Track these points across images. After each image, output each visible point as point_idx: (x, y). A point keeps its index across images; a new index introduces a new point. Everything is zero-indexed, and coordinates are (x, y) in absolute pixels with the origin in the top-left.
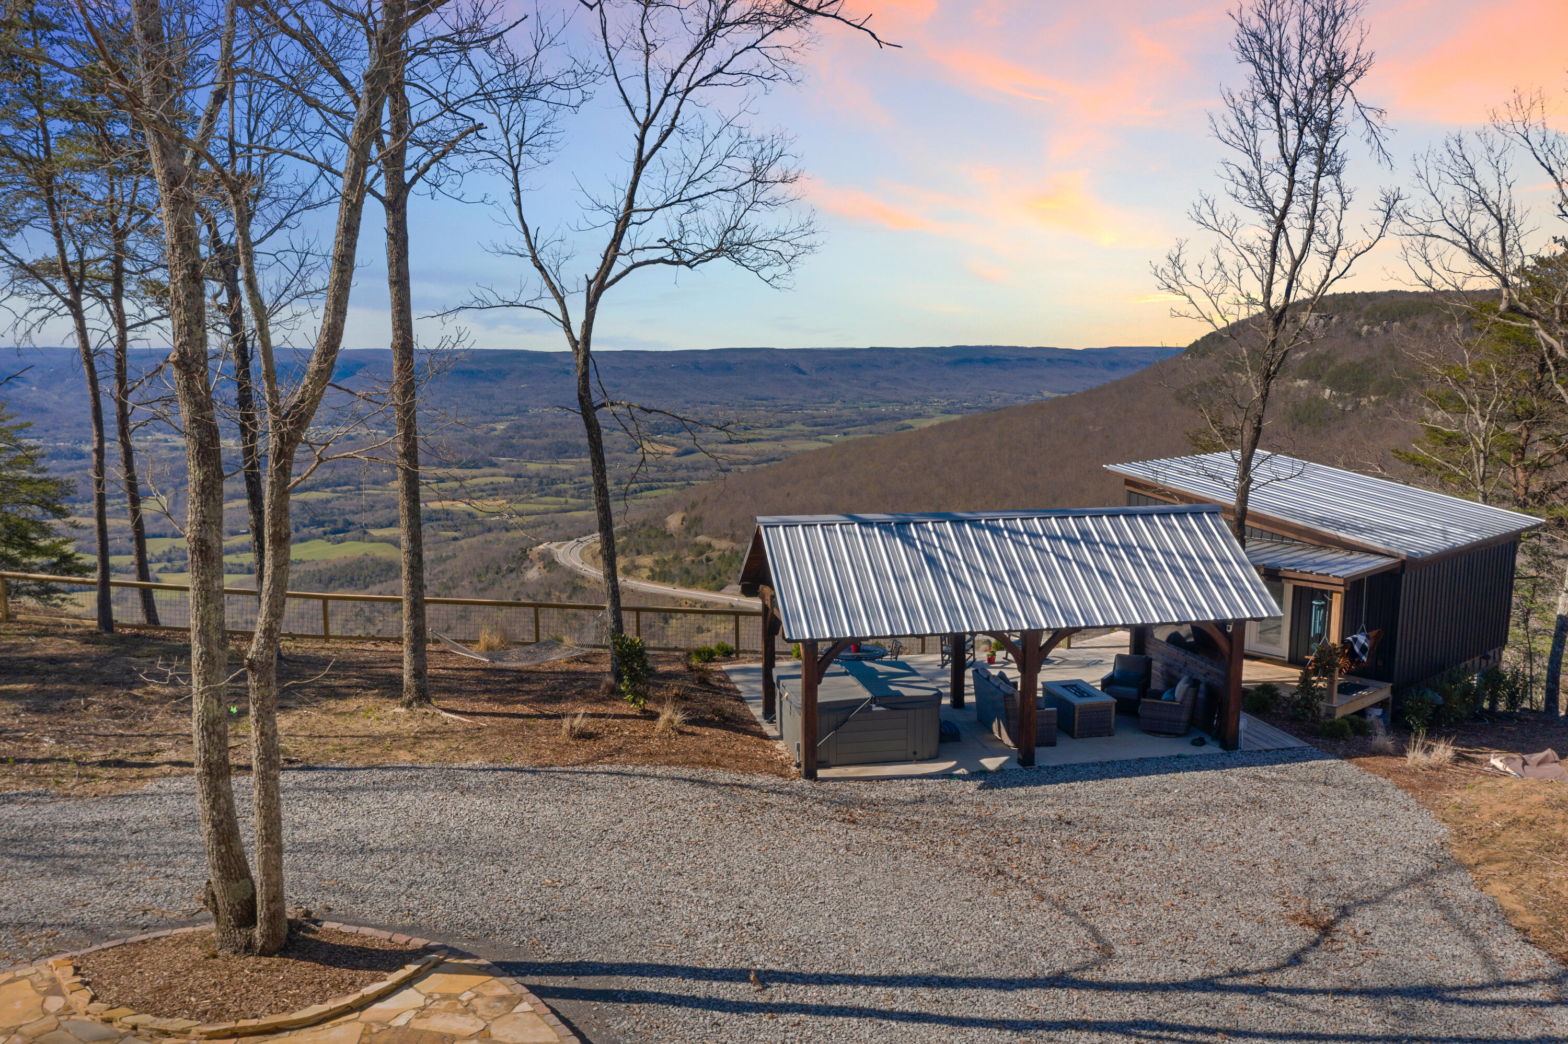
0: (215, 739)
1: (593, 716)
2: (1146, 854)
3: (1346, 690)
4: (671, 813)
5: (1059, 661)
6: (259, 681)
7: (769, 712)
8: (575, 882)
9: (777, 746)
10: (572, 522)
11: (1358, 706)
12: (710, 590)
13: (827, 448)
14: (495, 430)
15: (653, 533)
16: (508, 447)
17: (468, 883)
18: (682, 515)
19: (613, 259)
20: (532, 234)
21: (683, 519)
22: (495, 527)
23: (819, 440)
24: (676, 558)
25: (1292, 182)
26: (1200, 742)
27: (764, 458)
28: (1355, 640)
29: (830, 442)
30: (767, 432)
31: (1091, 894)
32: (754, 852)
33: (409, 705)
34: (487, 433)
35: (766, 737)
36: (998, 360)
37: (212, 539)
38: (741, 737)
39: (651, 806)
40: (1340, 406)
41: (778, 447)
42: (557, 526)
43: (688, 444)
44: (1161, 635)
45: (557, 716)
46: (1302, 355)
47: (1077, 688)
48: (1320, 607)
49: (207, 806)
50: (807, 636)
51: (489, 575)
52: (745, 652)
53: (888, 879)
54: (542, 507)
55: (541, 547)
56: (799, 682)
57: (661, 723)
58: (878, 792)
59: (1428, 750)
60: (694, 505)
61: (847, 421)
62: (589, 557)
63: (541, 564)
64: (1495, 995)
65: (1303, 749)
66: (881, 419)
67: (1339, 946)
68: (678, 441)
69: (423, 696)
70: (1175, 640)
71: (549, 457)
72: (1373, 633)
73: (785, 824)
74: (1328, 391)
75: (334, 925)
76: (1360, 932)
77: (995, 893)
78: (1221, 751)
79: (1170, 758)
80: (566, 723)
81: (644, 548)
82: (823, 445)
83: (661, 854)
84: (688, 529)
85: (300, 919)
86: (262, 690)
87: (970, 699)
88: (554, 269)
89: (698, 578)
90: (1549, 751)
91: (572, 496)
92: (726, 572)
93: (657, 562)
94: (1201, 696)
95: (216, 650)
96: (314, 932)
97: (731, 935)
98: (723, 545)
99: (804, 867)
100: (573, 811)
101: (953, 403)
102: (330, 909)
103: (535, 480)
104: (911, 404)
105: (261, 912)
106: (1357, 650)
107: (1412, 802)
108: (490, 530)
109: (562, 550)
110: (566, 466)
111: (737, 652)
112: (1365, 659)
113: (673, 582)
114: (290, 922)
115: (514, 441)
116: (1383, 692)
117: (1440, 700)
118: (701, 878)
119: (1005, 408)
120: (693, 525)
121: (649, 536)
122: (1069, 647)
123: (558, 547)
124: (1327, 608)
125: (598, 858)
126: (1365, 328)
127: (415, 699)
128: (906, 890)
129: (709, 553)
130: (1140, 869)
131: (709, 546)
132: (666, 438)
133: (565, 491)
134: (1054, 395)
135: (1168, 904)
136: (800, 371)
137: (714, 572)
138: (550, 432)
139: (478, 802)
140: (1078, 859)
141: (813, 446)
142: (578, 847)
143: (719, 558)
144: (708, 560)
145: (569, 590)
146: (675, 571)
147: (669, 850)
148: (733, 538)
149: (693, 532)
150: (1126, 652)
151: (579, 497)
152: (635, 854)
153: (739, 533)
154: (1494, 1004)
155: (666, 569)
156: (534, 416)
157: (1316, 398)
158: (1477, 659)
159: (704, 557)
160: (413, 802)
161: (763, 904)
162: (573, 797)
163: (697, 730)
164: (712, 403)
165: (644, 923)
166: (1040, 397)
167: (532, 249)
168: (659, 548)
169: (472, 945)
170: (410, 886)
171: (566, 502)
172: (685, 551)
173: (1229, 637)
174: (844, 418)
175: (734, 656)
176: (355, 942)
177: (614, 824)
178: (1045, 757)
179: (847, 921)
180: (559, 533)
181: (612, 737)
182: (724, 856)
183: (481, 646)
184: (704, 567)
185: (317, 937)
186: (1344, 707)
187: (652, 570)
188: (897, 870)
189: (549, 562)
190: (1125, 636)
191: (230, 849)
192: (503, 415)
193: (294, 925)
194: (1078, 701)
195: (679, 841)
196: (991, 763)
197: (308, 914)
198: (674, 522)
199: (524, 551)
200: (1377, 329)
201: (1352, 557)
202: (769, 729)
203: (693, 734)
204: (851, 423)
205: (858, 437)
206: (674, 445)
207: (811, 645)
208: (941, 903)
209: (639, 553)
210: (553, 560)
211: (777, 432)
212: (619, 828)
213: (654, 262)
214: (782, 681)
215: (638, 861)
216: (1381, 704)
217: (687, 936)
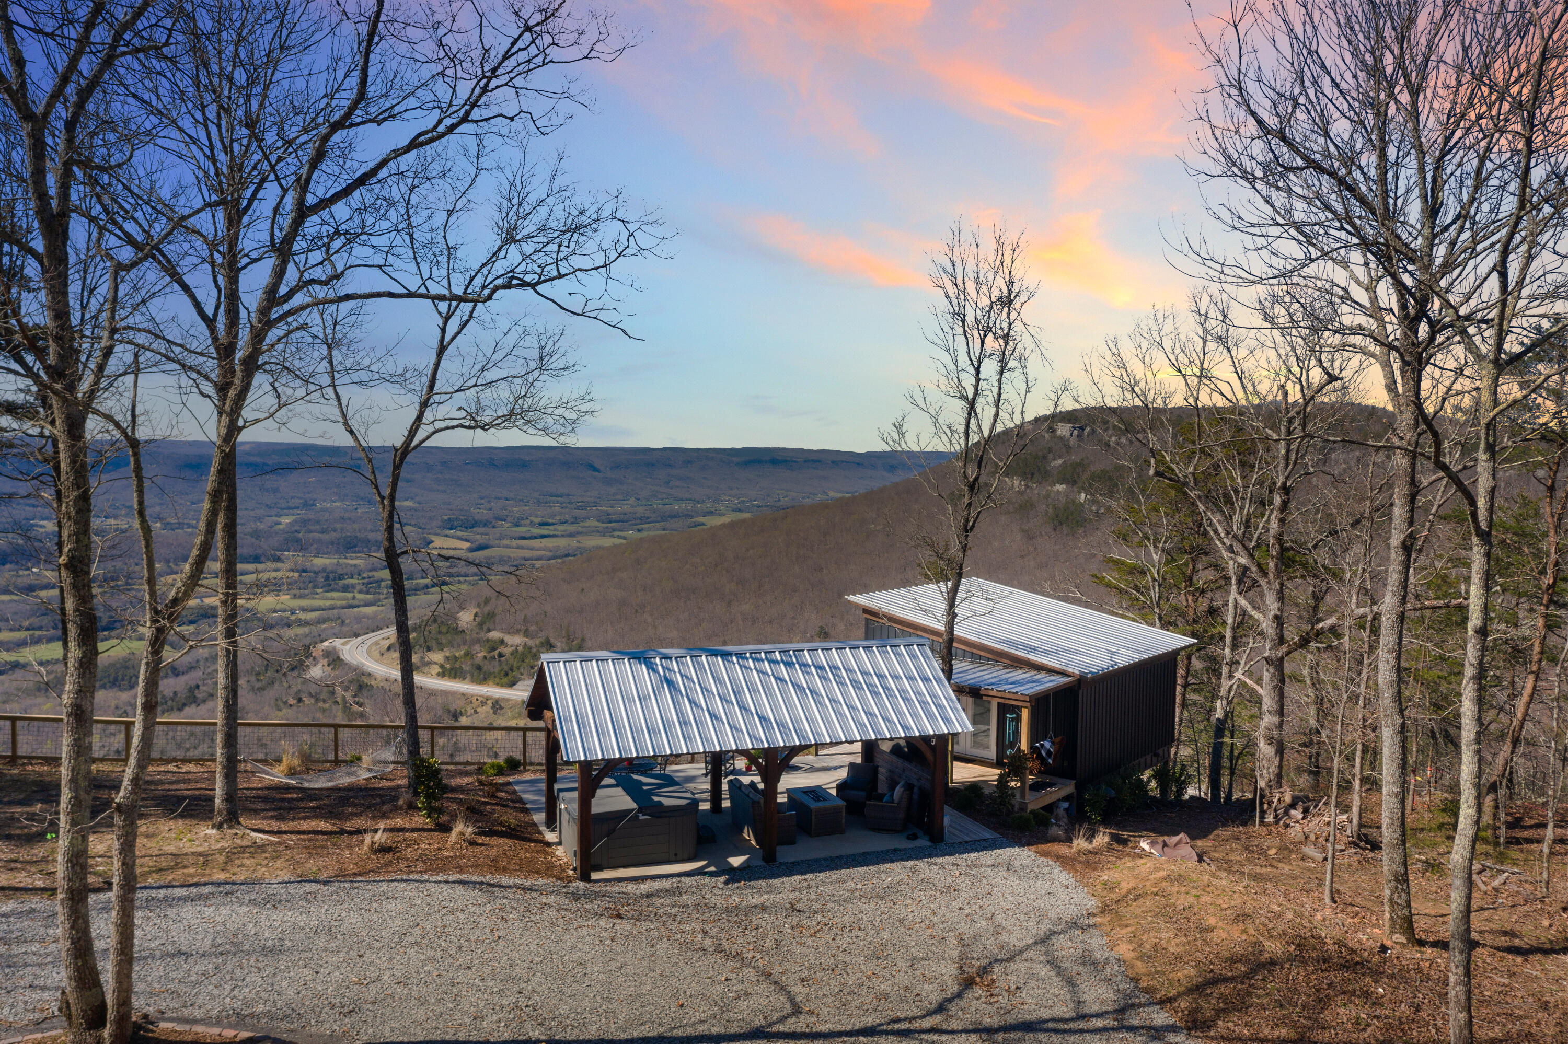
0: (78, 869)
1: (392, 830)
2: (860, 934)
3: (1035, 787)
4: (461, 916)
5: (807, 767)
6: (125, 820)
7: (551, 822)
8: (379, 979)
9: (558, 853)
10: (358, 619)
11: (1047, 801)
12: (502, 686)
13: (621, 544)
14: (280, 523)
15: (444, 629)
16: (293, 541)
17: (285, 984)
18: (474, 611)
19: (417, 429)
20: (344, 402)
21: (476, 615)
22: (277, 624)
23: (613, 536)
24: (467, 654)
25: (978, 380)
26: (914, 837)
27: (558, 553)
28: (1042, 745)
29: (624, 538)
30: (561, 528)
31: (810, 968)
32: (533, 947)
33: (219, 827)
34: (271, 527)
35: (549, 844)
36: (786, 461)
37: (86, 705)
38: (526, 845)
39: (445, 911)
40: (1094, 508)
41: (573, 543)
42: (343, 622)
43: (480, 539)
44: (886, 747)
45: (358, 832)
46: (1060, 462)
47: (815, 793)
48: (1012, 720)
49: (67, 926)
50: (583, 758)
51: (269, 674)
52: (532, 764)
53: (645, 964)
54: (328, 603)
55: (326, 644)
56: (575, 794)
57: (454, 835)
58: (644, 887)
59: (1090, 838)
60: (487, 601)
61: (641, 519)
62: (376, 654)
63: (325, 662)
64: (1082, 1025)
65: (994, 840)
66: (674, 516)
67: (996, 999)
68: (472, 536)
69: (232, 818)
70: (896, 750)
71: (337, 552)
72: (1058, 739)
73: (561, 922)
74: (1083, 495)
75: (169, 1025)
76: (1013, 987)
77: (732, 971)
78: (929, 844)
79: (888, 851)
80: (368, 838)
81: (434, 645)
82: (617, 541)
83: (453, 952)
84: (481, 625)
85: (140, 1021)
86: (127, 828)
87: (726, 804)
88: (363, 431)
89: (490, 674)
90: (1182, 835)
91: (360, 592)
92: (518, 668)
93: (447, 658)
94: (915, 797)
95: (83, 795)
96: (152, 1031)
97: (511, 1016)
98: (515, 640)
99: (575, 957)
100: (375, 917)
101: (743, 502)
102: (163, 1013)
103: (320, 575)
104: (703, 502)
105: (111, 1015)
106: (1044, 754)
107: (1072, 881)
108: (271, 627)
109: (348, 647)
110: (356, 561)
111: (525, 764)
112: (1050, 761)
113: (464, 679)
114: (135, 1023)
115: (300, 535)
116: (1069, 788)
117: (1113, 793)
118: (487, 970)
119: (793, 507)
120: (486, 620)
121: (440, 632)
122: (817, 755)
123: (344, 644)
124: (1018, 719)
125: (399, 958)
126: (1113, 439)
127: (226, 821)
128: (659, 972)
129: (502, 649)
130: (852, 947)
131: (502, 642)
132: (459, 533)
133: (353, 586)
134: (840, 495)
135: (870, 973)
136: (596, 470)
137: (506, 668)
138: (338, 526)
139: (290, 914)
140: (803, 940)
141: (607, 542)
142: (380, 949)
143: (512, 654)
144: (500, 655)
145: (353, 687)
146: (466, 667)
147: (460, 948)
148: (527, 634)
149: (485, 628)
150: (858, 760)
151: (368, 593)
152: (430, 953)
153: (532, 628)
154: (1081, 1031)
155: (457, 665)
156: (323, 510)
157: (1073, 501)
158: (1148, 757)
159: (496, 653)
160: (230, 916)
161: (539, 989)
162: (375, 905)
163: (486, 840)
164: (507, 499)
165: (438, 1009)
166: (825, 497)
167: (344, 415)
168: (451, 644)
169: (291, 1035)
170: (233, 990)
171: (354, 598)
172: (477, 647)
173: (933, 749)
174: (638, 515)
175: (521, 768)
176: (189, 1038)
177: (412, 927)
178: (785, 854)
179: (609, 1000)
180: (345, 629)
181: (409, 850)
182: (508, 951)
183: (283, 767)
184: (496, 663)
185: (156, 1035)
186: (1035, 802)
187: (442, 666)
188: (652, 955)
189: (334, 660)
190: (858, 747)
191: (85, 963)
192: (289, 508)
193: (137, 1027)
194: (814, 805)
195: (469, 940)
196: (736, 861)
197: (146, 1016)
198: (466, 618)
199: (307, 648)
200: (1123, 440)
201: (1039, 676)
202: (551, 837)
203: (482, 845)
204: (644, 520)
205: (652, 533)
206: (467, 540)
207: (586, 766)
208: (687, 981)
209: (429, 649)
210: (338, 658)
211: (572, 528)
212: (417, 931)
213: (453, 427)
214: (561, 794)
215: (433, 959)
216: (1066, 798)
217: (475, 1019)
